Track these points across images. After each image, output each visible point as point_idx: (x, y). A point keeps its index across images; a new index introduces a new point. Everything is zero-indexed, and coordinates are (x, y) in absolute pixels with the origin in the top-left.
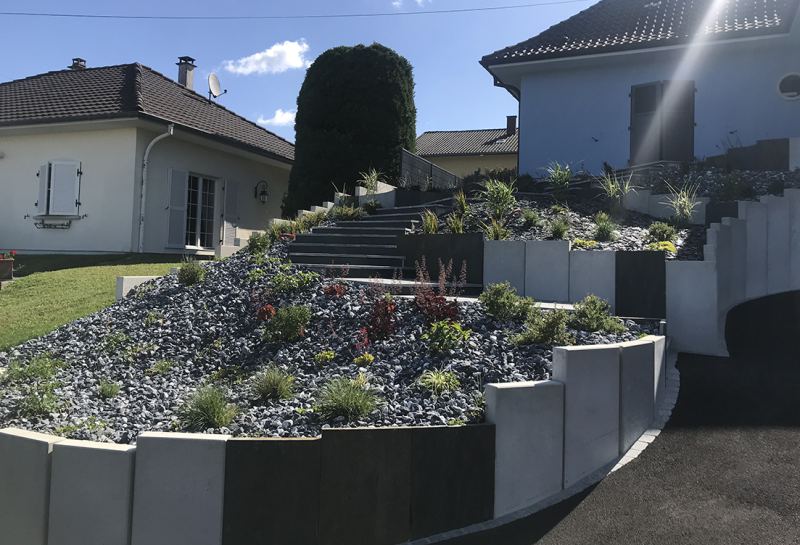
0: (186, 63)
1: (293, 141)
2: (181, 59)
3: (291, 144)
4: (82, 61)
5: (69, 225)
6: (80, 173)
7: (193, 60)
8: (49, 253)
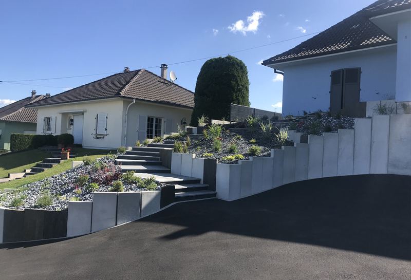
0: (164, 67)
1: (194, 91)
2: (162, 65)
3: (192, 93)
4: (128, 68)
5: (103, 138)
6: (107, 118)
7: (167, 65)
8: (95, 148)
